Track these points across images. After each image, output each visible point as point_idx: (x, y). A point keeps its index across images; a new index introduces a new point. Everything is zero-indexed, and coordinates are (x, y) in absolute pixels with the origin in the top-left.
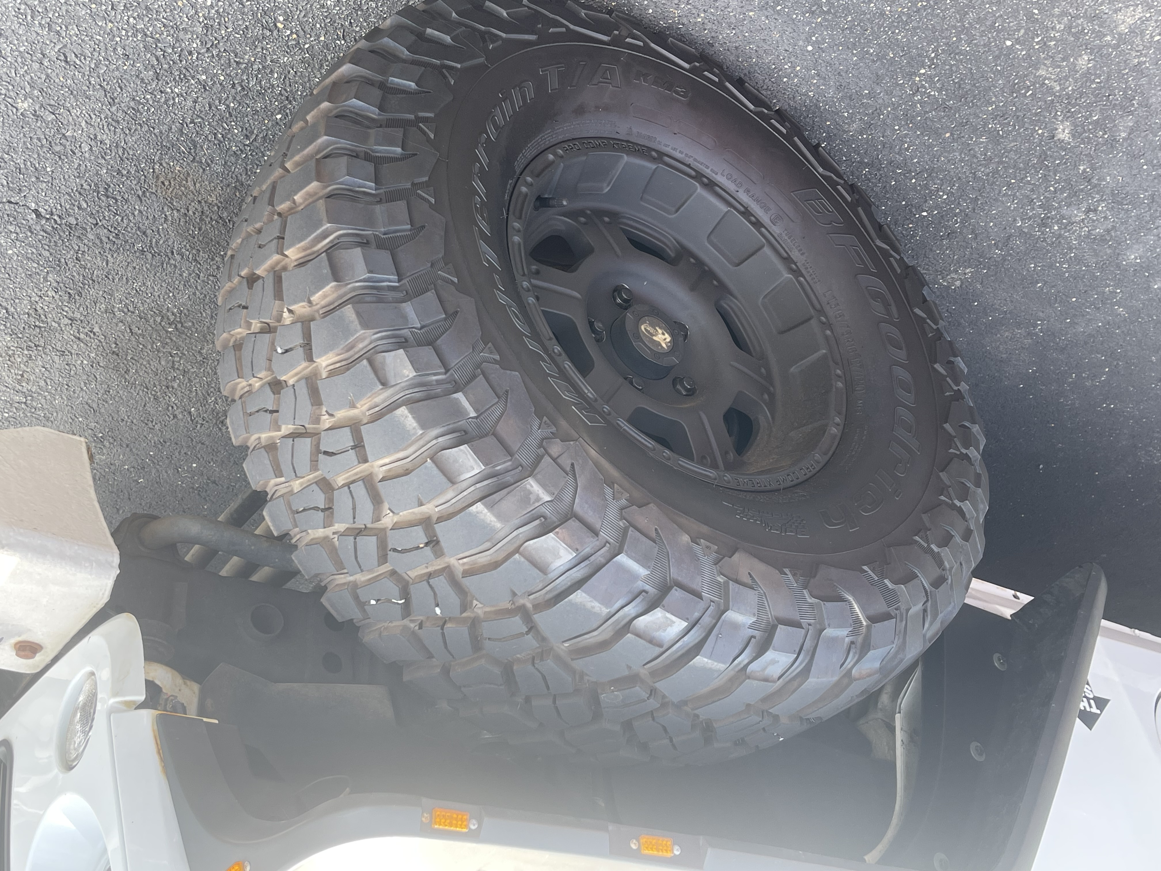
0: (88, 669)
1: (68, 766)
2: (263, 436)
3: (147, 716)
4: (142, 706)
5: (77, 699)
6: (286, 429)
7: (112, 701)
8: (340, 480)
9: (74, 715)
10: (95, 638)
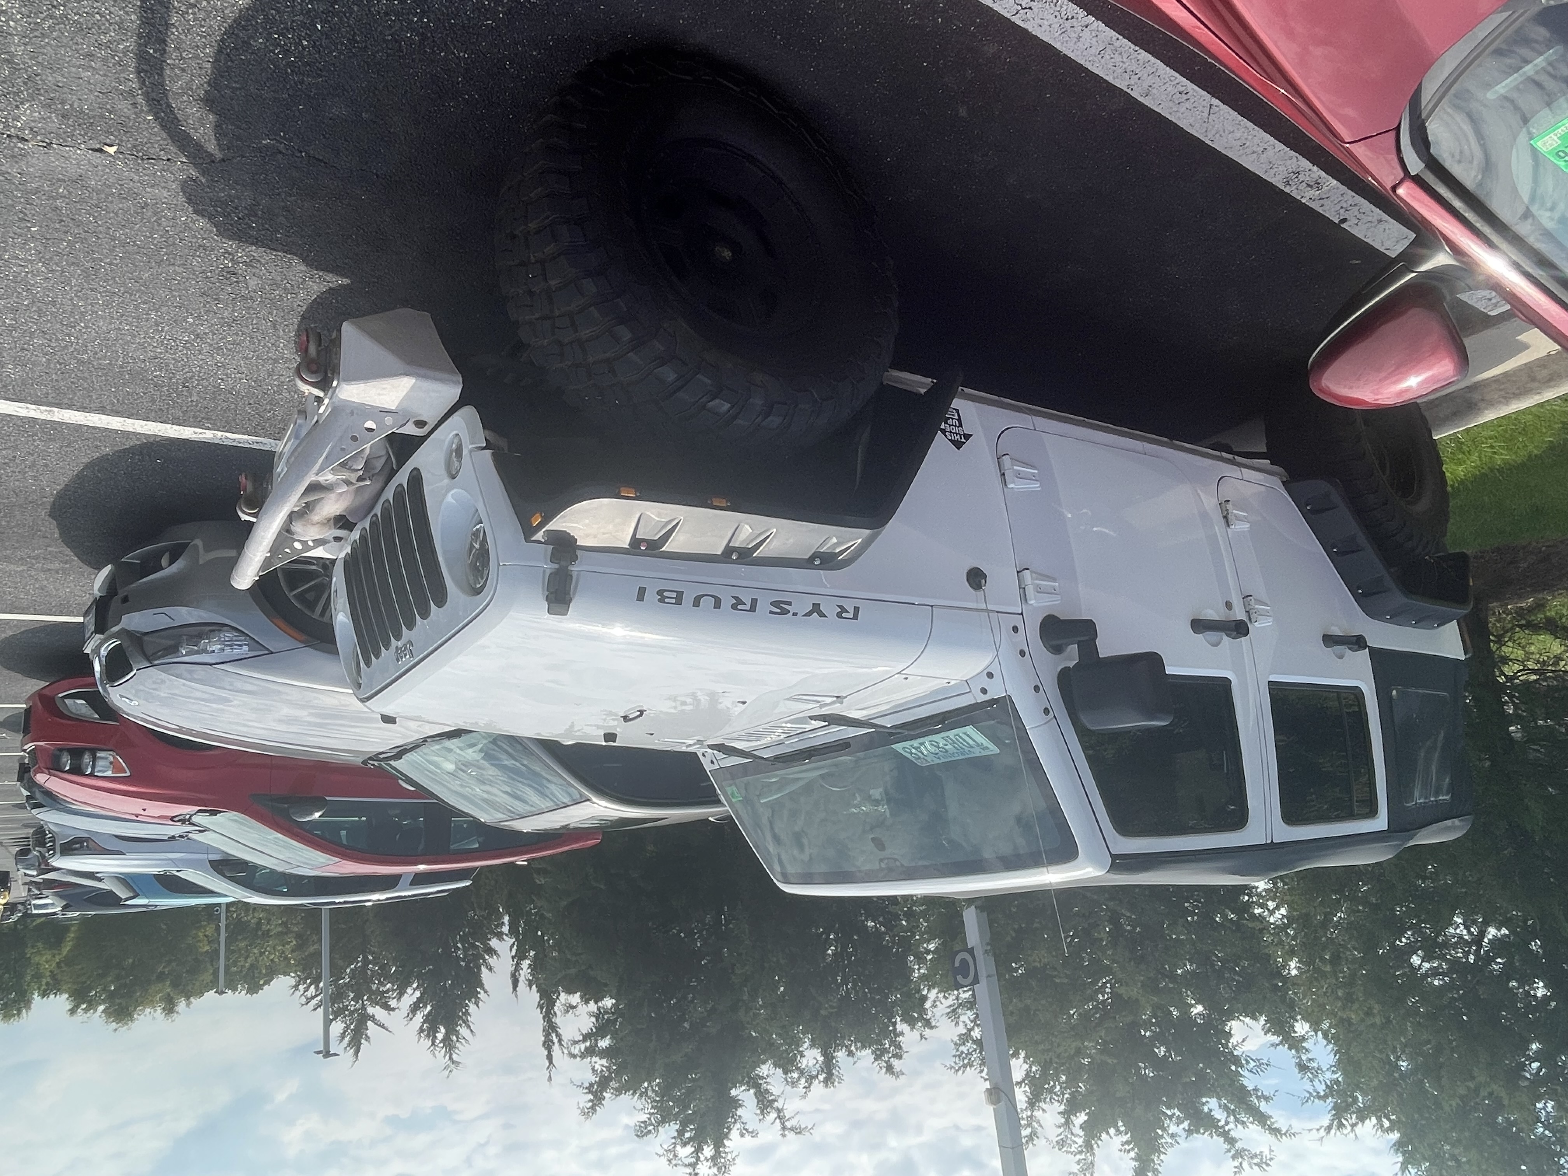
0: (455, 432)
1: (453, 477)
2: (527, 317)
3: (488, 453)
4: (484, 448)
5: (452, 446)
6: (537, 315)
7: (470, 447)
8: (566, 341)
9: (452, 454)
10: (456, 418)
